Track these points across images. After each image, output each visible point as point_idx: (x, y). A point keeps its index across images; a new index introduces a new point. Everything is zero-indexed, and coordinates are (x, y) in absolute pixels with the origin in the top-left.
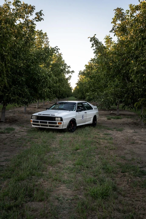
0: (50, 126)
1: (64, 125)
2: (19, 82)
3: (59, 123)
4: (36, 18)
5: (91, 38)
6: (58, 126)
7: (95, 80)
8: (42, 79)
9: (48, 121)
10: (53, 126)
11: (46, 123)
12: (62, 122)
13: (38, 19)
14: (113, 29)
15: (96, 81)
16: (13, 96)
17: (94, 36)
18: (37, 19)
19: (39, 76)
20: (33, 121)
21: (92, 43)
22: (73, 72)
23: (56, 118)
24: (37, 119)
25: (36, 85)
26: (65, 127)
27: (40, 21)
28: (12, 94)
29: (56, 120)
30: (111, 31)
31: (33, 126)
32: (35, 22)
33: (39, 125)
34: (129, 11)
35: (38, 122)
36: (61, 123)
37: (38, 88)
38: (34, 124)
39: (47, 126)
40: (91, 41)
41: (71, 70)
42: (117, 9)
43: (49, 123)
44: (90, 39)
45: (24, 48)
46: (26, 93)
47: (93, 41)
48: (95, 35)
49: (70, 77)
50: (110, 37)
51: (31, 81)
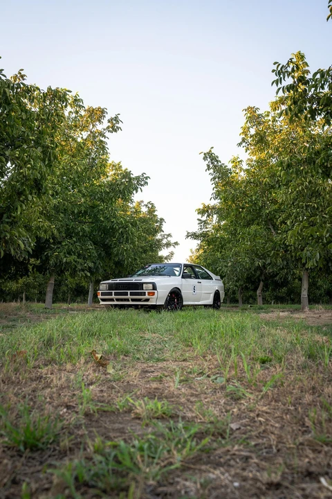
0: (133, 300)
1: (160, 298)
2: (78, 233)
3: (149, 294)
4: (108, 127)
5: (205, 154)
6: (147, 300)
7: (215, 245)
8: (120, 228)
9: (129, 292)
10: (140, 300)
11: (126, 294)
12: (156, 291)
13: (113, 127)
14: (243, 140)
15: (218, 247)
16: (65, 257)
17: (210, 151)
18: (111, 129)
19: (113, 222)
20: (103, 294)
21: (207, 162)
22: (176, 243)
23: (144, 285)
24: (109, 290)
25: (107, 241)
26: (162, 302)
27: (116, 131)
28: (65, 253)
29: (144, 289)
30: (240, 144)
31: (102, 303)
32: (107, 134)
33: (112, 300)
34: (269, 112)
35: (111, 294)
36: (153, 294)
37: (111, 245)
38: (103, 300)
39: (128, 300)
40: (205, 158)
41: (172, 240)
42: (248, 109)
43: (131, 294)
44: (203, 155)
45: (86, 173)
46: (89, 252)
47: (209, 160)
48: (212, 148)
49: (172, 254)
50: (239, 160)
51: (100, 234)
